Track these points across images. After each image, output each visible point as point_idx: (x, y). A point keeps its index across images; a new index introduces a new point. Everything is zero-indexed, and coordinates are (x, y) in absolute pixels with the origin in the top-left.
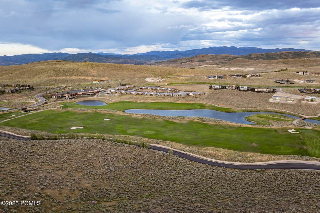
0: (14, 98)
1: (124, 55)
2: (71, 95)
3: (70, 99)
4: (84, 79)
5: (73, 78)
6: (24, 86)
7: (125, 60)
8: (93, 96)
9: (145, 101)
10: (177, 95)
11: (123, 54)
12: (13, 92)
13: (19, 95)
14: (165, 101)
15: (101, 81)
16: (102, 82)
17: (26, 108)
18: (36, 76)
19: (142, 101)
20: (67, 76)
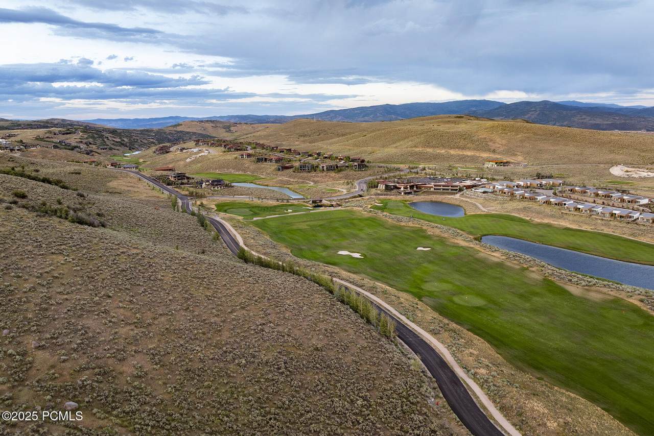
0: (326, 180)
1: (627, 108)
2: (410, 186)
3: (405, 193)
4: (472, 156)
5: (452, 152)
6: (355, 160)
7: (624, 120)
8: (454, 194)
9: (552, 222)
10: (648, 220)
11: (625, 105)
12: (330, 169)
13: (337, 175)
14: (606, 231)
15: (502, 164)
16: (504, 166)
17: (321, 201)
18: (394, 143)
19: (546, 221)
20: (444, 147)
